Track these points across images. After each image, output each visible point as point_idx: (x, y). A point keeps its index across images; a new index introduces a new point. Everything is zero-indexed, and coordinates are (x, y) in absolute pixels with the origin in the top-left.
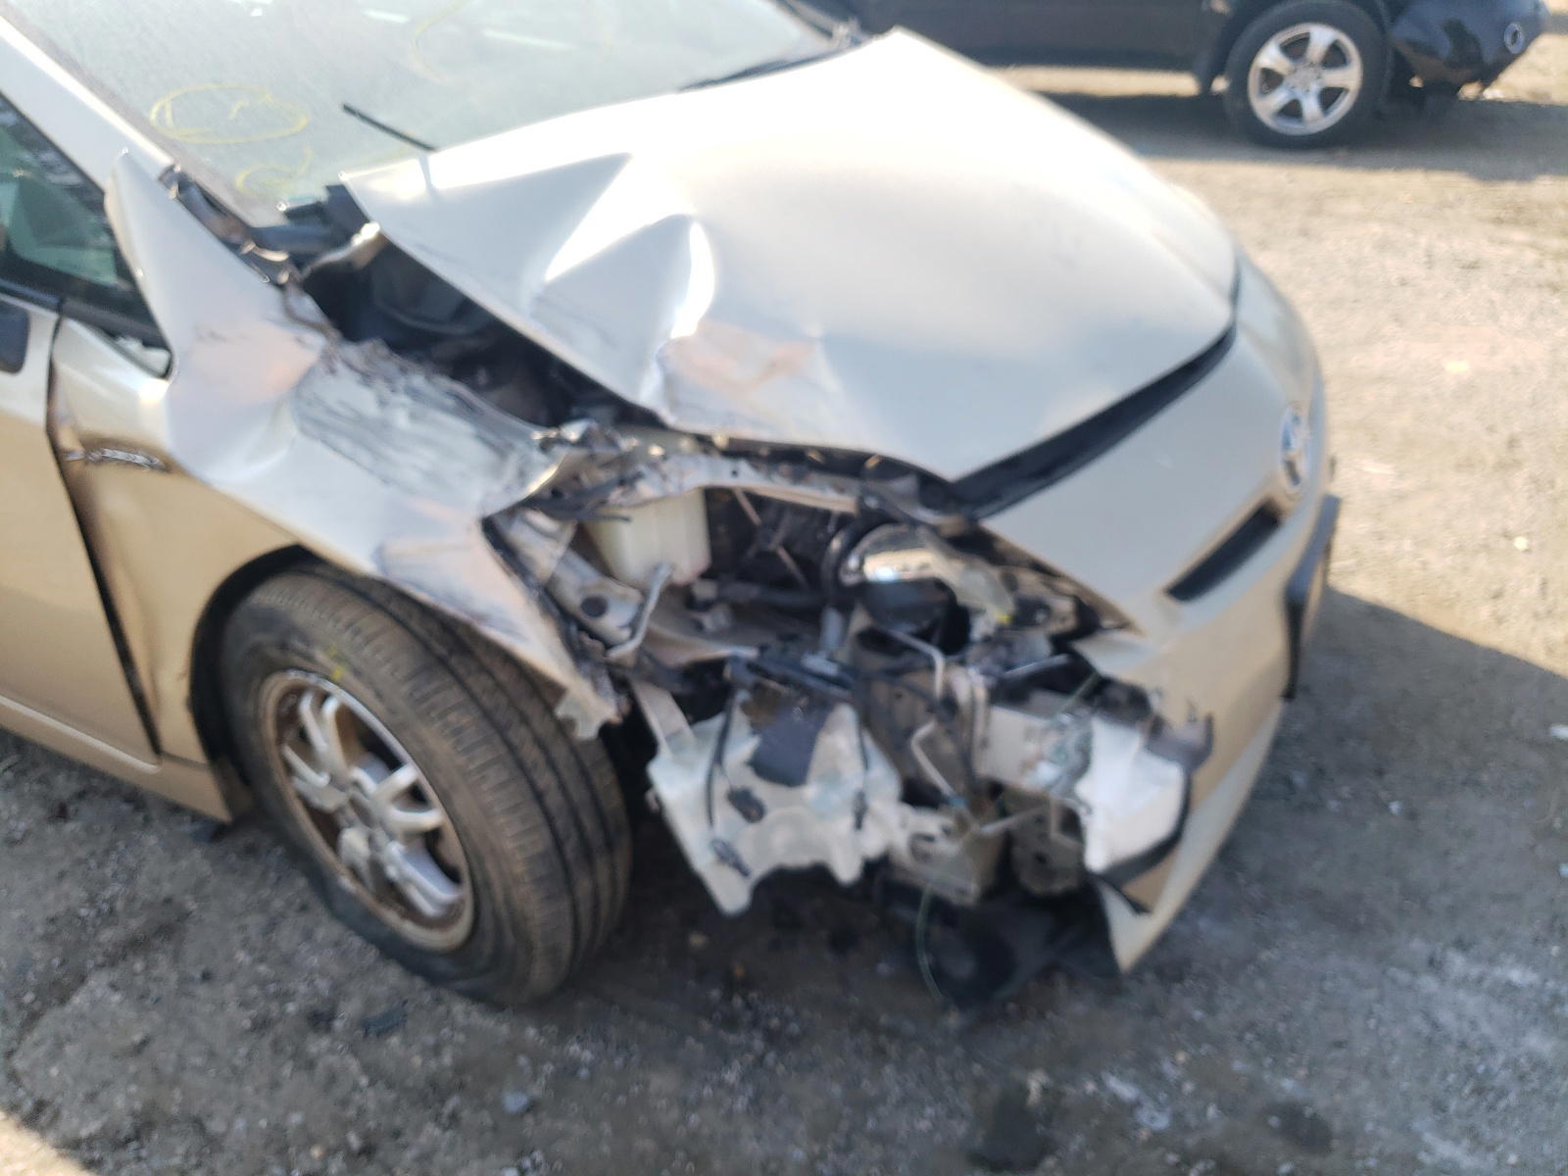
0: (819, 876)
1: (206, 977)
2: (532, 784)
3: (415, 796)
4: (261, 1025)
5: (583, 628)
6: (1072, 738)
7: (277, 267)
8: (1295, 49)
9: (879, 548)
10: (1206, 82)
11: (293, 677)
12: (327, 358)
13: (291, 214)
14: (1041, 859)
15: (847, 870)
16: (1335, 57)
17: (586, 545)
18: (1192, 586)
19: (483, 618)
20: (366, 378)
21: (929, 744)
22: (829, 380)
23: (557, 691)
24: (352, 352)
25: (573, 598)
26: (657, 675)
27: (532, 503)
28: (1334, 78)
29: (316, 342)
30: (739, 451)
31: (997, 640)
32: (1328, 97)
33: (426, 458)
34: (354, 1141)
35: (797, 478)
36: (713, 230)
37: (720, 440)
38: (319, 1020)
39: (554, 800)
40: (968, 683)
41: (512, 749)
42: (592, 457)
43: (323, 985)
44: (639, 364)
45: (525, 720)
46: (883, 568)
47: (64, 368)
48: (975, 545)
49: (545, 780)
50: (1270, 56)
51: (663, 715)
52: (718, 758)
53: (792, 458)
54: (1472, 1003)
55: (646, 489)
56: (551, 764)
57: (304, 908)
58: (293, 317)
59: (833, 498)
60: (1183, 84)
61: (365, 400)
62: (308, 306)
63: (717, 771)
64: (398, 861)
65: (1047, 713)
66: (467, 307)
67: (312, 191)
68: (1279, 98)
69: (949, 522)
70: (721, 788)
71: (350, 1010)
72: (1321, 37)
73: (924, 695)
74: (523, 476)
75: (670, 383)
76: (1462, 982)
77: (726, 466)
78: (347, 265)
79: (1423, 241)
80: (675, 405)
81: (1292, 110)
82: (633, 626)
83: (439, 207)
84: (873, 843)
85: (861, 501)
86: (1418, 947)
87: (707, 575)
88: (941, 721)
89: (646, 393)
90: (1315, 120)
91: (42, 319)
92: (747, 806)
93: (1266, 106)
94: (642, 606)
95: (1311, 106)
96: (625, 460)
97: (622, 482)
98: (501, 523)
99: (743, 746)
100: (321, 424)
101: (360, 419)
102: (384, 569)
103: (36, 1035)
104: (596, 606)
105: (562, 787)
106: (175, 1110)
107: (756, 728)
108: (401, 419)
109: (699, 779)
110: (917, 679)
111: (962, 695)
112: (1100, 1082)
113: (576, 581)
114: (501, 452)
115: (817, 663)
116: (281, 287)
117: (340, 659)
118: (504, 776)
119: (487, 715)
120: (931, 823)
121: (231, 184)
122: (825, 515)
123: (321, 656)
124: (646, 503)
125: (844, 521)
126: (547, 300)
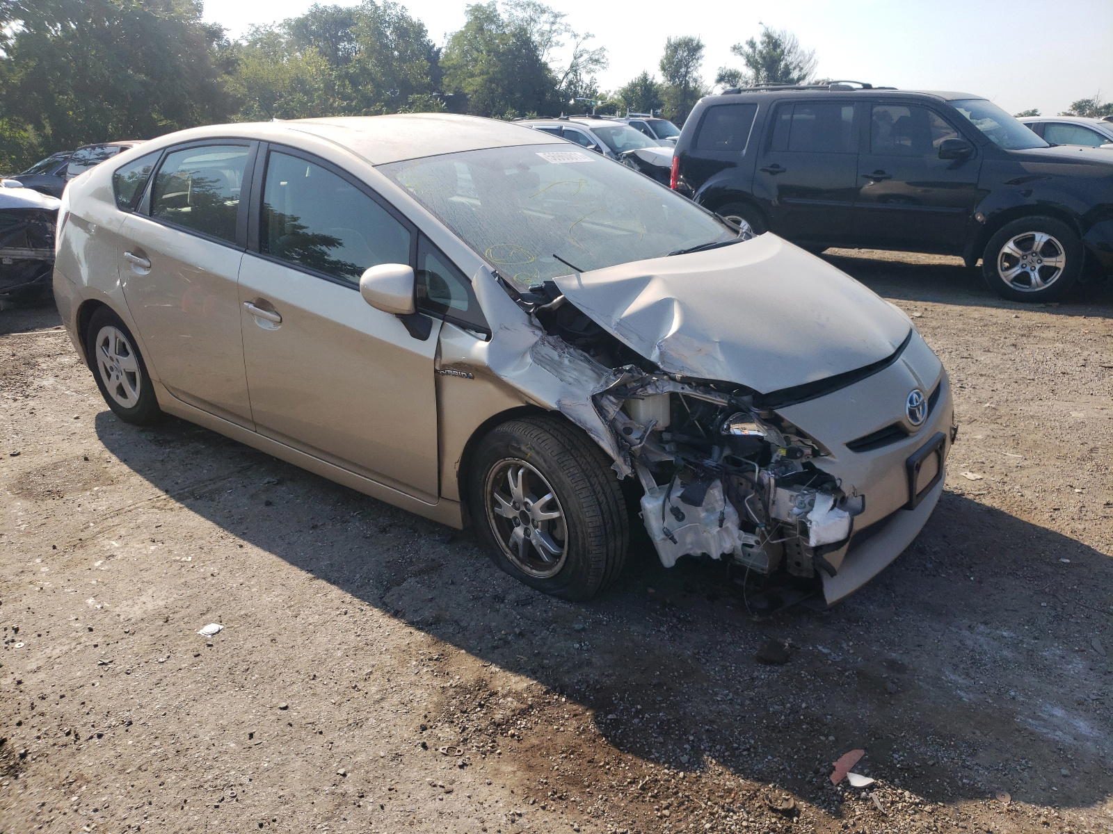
0: (706, 557)
1: (453, 583)
2: (598, 500)
3: (550, 506)
4: (475, 599)
5: (623, 438)
6: (807, 499)
7: (530, 307)
8: (1026, 244)
9: (735, 422)
10: (971, 261)
11: (510, 460)
12: (542, 339)
13: (531, 290)
14: (798, 564)
15: (715, 555)
16: (1049, 250)
17: (625, 410)
18: (859, 445)
19: (590, 430)
20: (554, 348)
21: (751, 502)
22: (720, 357)
23: (611, 461)
24: (550, 338)
25: (620, 427)
26: (646, 464)
27: (609, 392)
28: (1049, 262)
29: (539, 333)
30: (686, 381)
31: (780, 463)
32: (1046, 272)
33: (575, 374)
34: (517, 630)
35: (706, 392)
36: (682, 304)
37: (678, 376)
38: (499, 599)
39: (604, 506)
40: (768, 477)
41: (592, 485)
42: (633, 377)
43: (500, 590)
44: (652, 348)
45: (596, 476)
46: (736, 429)
47: (442, 339)
48: (774, 422)
49: (602, 498)
50: (1009, 248)
51: (647, 481)
52: (668, 496)
53: (704, 384)
54: (982, 640)
55: (650, 391)
56: (604, 493)
57: (489, 567)
58: (531, 324)
59: (720, 401)
60: (958, 261)
61: (555, 355)
62: (536, 321)
63: (667, 500)
64: (536, 537)
65: (799, 490)
66: (593, 324)
67: (539, 282)
68: (1016, 271)
69: (764, 413)
70: (667, 508)
71: (511, 597)
72: (1041, 238)
73: (750, 480)
74: (607, 383)
75: (662, 354)
76: (982, 634)
77: (680, 386)
78: (550, 308)
79: (1086, 353)
80: (663, 363)
81: (1024, 278)
82: (641, 439)
83: (583, 290)
84: (727, 547)
85: (729, 401)
86: (966, 622)
87: (668, 429)
88: (757, 491)
89: (654, 357)
90: (1038, 286)
91: (437, 323)
92: (678, 515)
93: (1008, 275)
94: (645, 432)
95: (1035, 277)
96: (643, 379)
97: (642, 386)
98: (598, 398)
99: (677, 493)
100: (539, 360)
101: (552, 360)
102: (560, 408)
103: (391, 593)
104: (629, 431)
105: (607, 502)
106: (447, 618)
107: (683, 485)
108: (566, 362)
109: (661, 502)
110: (748, 475)
111: (766, 481)
112: (815, 647)
113: (622, 421)
114: (600, 376)
115: (709, 462)
116: (529, 314)
117: (532, 448)
118: (588, 494)
119: (583, 471)
120: (752, 540)
121: (513, 278)
122: (715, 407)
123: (523, 448)
124: (649, 395)
125: (723, 409)
126: (621, 324)
